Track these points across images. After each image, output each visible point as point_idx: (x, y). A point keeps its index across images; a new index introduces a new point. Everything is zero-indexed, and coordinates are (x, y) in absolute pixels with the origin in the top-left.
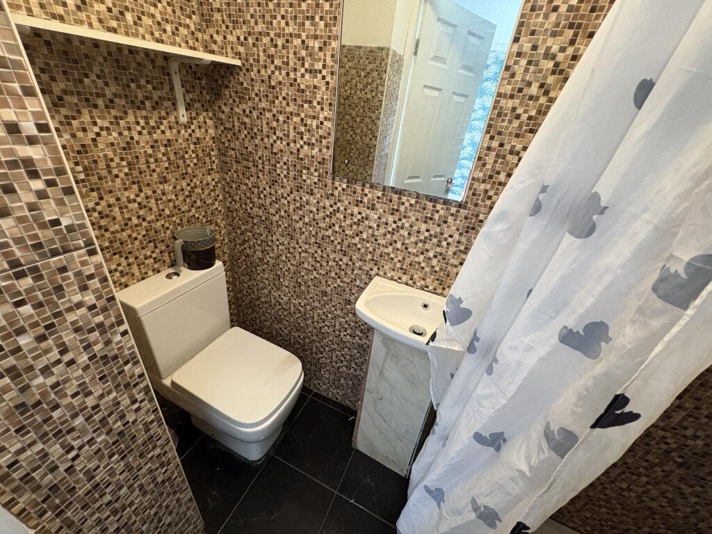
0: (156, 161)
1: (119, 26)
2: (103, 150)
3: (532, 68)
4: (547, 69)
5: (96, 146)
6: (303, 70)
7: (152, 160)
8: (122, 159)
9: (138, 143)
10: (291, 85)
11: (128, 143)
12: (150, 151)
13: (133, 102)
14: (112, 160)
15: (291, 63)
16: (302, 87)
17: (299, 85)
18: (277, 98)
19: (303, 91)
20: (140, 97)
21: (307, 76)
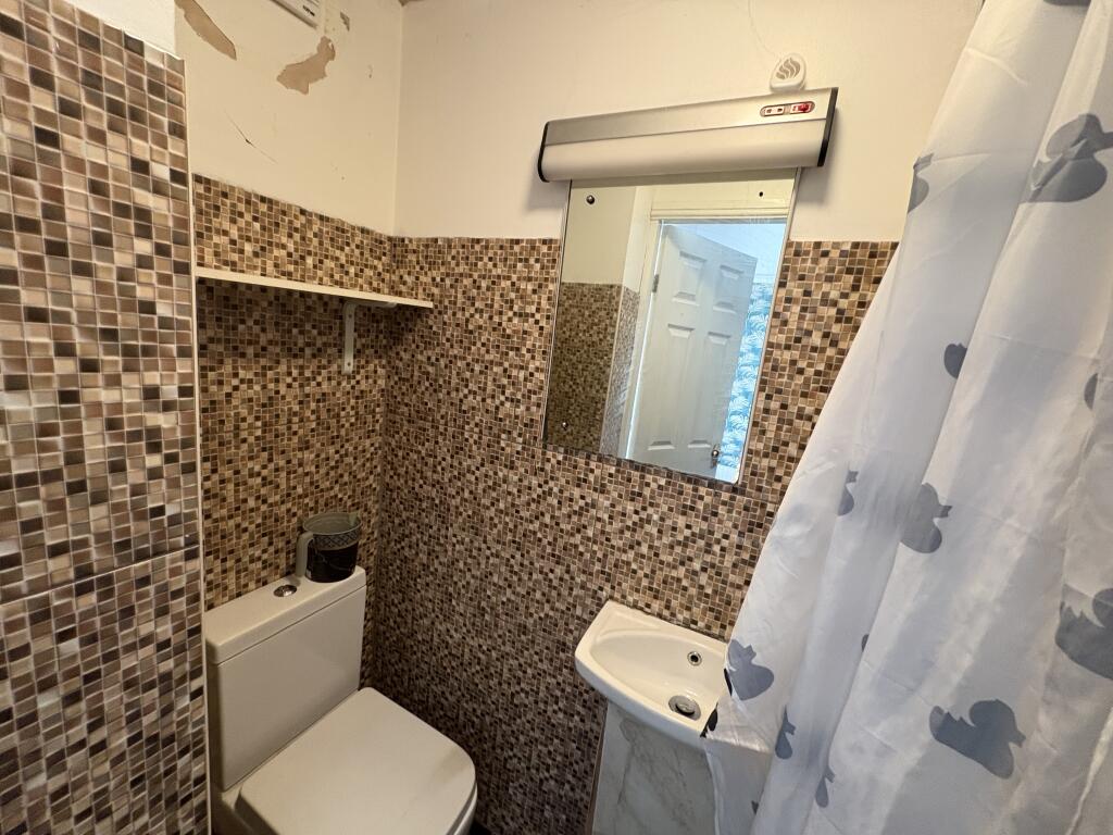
0: (301, 420)
1: (296, 270)
2: (236, 407)
3: (808, 315)
4: (829, 317)
5: (229, 402)
6: (510, 314)
7: (296, 419)
8: (257, 418)
9: (283, 397)
10: (494, 329)
11: (270, 398)
12: (296, 408)
13: (290, 350)
14: (244, 420)
15: (496, 306)
16: (508, 331)
17: (504, 330)
18: (474, 344)
19: (509, 337)
20: (301, 343)
21: (516, 320)
